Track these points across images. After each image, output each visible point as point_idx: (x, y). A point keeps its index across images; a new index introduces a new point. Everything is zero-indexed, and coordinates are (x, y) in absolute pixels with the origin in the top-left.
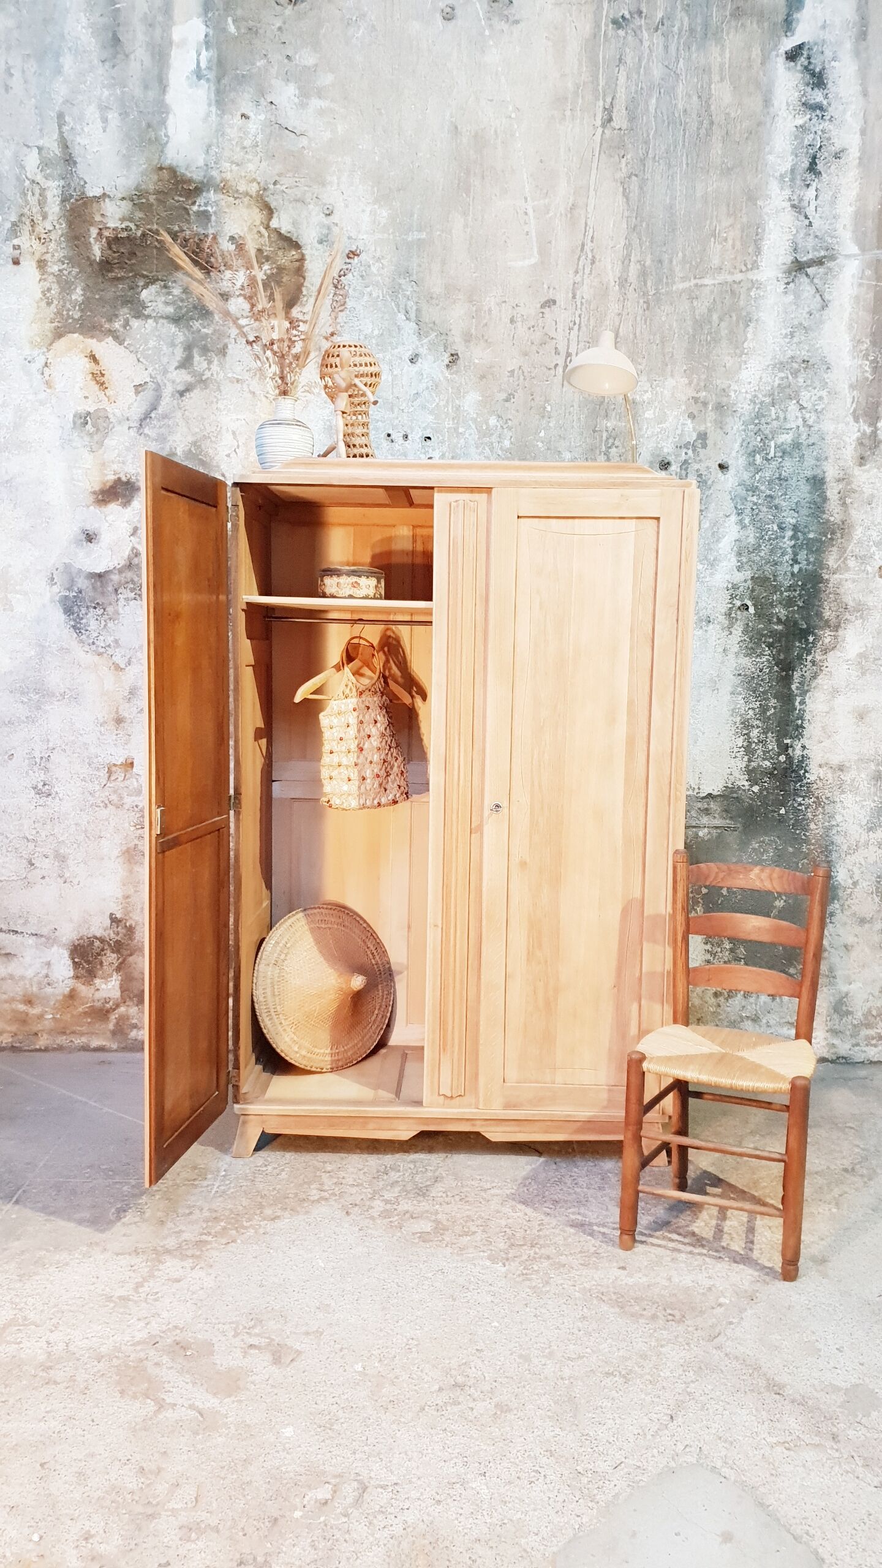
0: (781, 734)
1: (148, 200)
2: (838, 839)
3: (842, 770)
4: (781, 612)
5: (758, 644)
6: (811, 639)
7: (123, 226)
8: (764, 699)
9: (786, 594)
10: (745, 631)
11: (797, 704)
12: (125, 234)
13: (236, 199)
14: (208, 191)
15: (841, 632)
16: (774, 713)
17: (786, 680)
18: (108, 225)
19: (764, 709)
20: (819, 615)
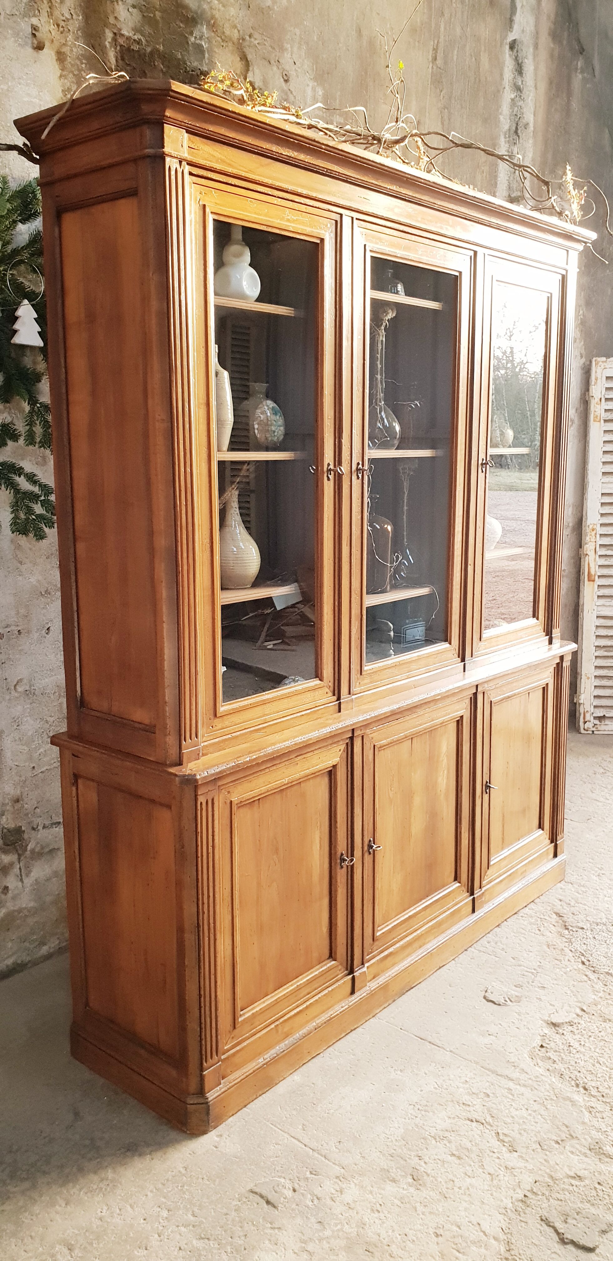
1: (155, 15)
7: (136, 37)
12: (136, 47)
13: (223, 41)
14: (202, 24)
18: (122, 32)
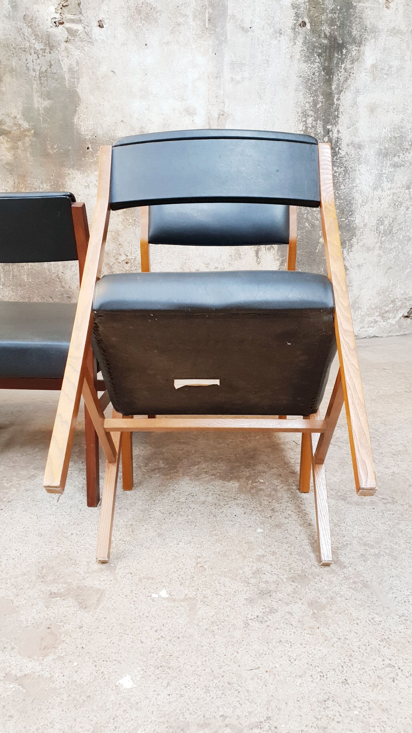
0: (326, 122)
2: (357, 196)
3: (360, 148)
4: (326, 29)
5: (312, 53)
6: (344, 51)
8: (315, 95)
9: (330, 15)
10: (304, 43)
11: (335, 100)
15: (362, 48)
16: (322, 106)
17: (329, 81)
19: (315, 103)
20: (350, 33)
